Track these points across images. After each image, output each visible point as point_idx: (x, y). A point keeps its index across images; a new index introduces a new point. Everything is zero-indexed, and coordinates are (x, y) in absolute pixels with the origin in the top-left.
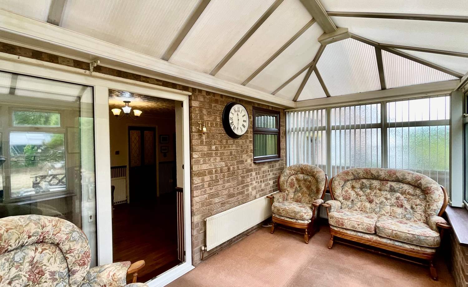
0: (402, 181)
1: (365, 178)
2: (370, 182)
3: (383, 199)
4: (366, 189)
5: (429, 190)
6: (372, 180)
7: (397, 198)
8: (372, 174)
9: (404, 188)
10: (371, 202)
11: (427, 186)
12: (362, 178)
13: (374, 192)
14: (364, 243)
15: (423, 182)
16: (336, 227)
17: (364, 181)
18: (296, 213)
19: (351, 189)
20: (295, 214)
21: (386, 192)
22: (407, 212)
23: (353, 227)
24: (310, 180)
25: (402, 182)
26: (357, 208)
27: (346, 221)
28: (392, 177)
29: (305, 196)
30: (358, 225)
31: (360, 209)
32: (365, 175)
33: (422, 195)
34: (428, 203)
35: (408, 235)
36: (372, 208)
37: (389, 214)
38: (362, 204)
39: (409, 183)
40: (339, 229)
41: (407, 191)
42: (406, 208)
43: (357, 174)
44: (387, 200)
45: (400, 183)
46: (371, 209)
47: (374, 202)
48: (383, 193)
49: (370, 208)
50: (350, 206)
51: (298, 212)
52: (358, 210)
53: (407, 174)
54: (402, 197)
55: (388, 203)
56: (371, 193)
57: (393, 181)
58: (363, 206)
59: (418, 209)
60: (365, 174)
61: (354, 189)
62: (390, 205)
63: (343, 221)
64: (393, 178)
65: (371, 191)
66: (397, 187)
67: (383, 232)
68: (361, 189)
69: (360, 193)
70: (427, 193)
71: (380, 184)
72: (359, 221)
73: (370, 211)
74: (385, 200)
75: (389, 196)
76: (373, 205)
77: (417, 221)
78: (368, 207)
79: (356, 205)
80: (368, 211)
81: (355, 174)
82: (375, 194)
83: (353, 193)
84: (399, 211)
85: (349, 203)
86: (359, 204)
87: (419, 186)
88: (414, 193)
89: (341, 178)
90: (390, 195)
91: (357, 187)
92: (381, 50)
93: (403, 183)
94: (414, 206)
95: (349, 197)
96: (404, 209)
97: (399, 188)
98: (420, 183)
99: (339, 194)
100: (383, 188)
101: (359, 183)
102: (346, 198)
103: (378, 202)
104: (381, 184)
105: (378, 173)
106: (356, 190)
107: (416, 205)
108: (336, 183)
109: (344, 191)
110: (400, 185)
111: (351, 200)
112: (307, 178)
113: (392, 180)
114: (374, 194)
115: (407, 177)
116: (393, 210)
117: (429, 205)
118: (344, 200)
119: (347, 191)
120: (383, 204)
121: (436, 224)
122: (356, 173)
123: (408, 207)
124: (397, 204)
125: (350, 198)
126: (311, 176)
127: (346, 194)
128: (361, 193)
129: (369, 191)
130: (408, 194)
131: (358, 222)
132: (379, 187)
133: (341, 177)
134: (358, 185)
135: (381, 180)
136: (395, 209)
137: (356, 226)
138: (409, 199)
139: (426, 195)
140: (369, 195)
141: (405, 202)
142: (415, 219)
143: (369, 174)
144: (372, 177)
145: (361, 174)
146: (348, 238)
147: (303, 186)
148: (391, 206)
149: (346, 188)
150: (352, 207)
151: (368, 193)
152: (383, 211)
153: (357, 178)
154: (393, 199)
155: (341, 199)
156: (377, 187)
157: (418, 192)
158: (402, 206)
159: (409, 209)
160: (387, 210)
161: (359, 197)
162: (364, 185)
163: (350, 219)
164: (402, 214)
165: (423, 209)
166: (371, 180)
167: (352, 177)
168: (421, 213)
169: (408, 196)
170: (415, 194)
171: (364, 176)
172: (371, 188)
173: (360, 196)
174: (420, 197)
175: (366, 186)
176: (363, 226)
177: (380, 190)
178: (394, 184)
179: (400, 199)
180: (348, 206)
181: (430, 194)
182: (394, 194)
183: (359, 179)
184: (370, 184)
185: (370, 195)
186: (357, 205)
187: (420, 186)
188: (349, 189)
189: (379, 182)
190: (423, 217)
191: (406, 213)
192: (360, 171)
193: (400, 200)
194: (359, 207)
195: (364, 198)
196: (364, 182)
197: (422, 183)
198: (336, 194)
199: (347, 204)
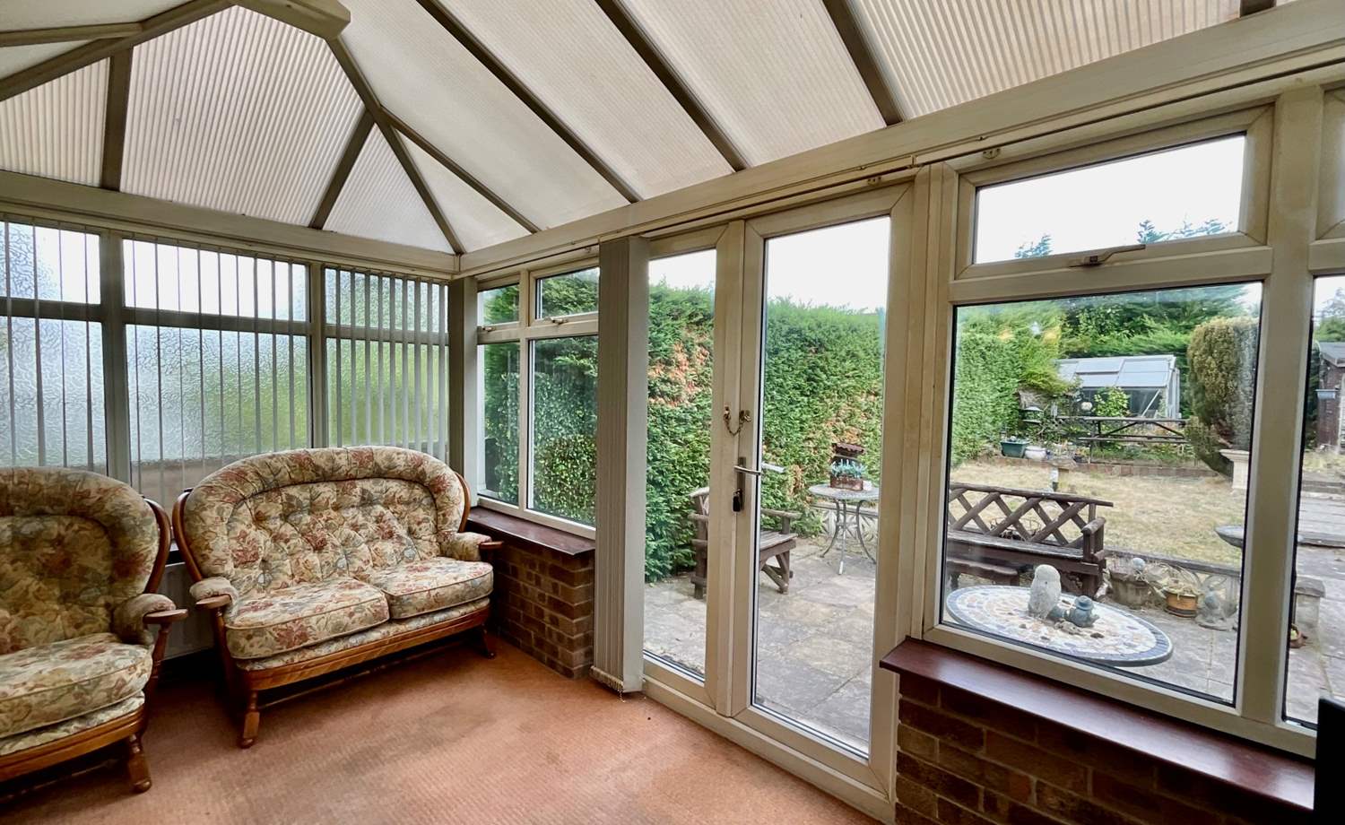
0: (386, 473)
1: (294, 483)
2: (310, 491)
3: (347, 531)
4: (298, 516)
5: (443, 482)
6: (315, 486)
7: (379, 519)
8: (317, 468)
9: (391, 490)
10: (319, 547)
11: (435, 476)
12: (286, 483)
13: (325, 517)
14: (369, 659)
15: (428, 468)
16: (274, 657)
17: (293, 491)
18: (80, 690)
19: (254, 527)
20: (77, 696)
21: (351, 509)
22: (404, 545)
23: (338, 627)
24: (59, 535)
25: (386, 476)
26: (286, 579)
27: (313, 620)
28: (366, 468)
29: (43, 613)
30: (351, 615)
31: (297, 578)
32: (296, 474)
33: (426, 497)
34: (443, 512)
35: (457, 586)
36: (328, 563)
37: (371, 563)
38: (298, 561)
39: (399, 478)
40: (287, 658)
41: (397, 496)
42: (399, 537)
43: (272, 473)
44: (357, 531)
45: (382, 481)
46: (326, 568)
47: (329, 545)
48: (345, 515)
49: (322, 567)
50: (261, 580)
51: (96, 681)
52: (289, 582)
53: (395, 455)
54: (388, 514)
55: (361, 537)
56: (315, 524)
57: (365, 478)
58: (301, 565)
59: (423, 530)
60: (297, 471)
61: (265, 524)
62: (366, 539)
63: (302, 626)
64: (368, 471)
65: (313, 516)
66: (376, 492)
67: (410, 604)
68: (285, 517)
69: (283, 530)
70: (439, 491)
71: (337, 491)
72: (347, 603)
73: (325, 573)
74: (353, 533)
75: (361, 519)
76: (329, 554)
77: (426, 556)
78: (316, 565)
79: (281, 571)
80: (319, 575)
81: (265, 475)
82: (326, 521)
83: (262, 537)
84: (388, 547)
85: (256, 572)
86: (288, 566)
87: (419, 478)
88: (410, 497)
89: (224, 498)
90: (364, 515)
91: (273, 516)
92: (372, 126)
93: (385, 478)
94: (415, 527)
95: (253, 553)
96: (395, 540)
97: (381, 492)
98: (423, 472)
99: (224, 551)
100: (347, 500)
101: (280, 501)
102: (243, 561)
103: (338, 543)
104: (341, 491)
105: (333, 462)
106: (272, 527)
107: (419, 523)
108: (210, 515)
109: (235, 538)
110: (382, 485)
111: (260, 560)
112: (41, 526)
113: (363, 475)
114: (323, 522)
115: (398, 462)
116: (376, 549)
117: (444, 515)
118: (239, 569)
119: (244, 535)
120: (351, 544)
121: (479, 548)
122: (268, 470)
123: (402, 531)
124: (382, 533)
125: (256, 556)
126: (62, 518)
127: (241, 545)
128: (288, 530)
129: (307, 518)
130: (399, 503)
131: (348, 607)
132: (335, 500)
133: (221, 491)
134: (273, 509)
135: (337, 481)
136: (379, 545)
137: (346, 620)
138: (401, 513)
139: (435, 496)
140: (311, 531)
141: (396, 522)
142: (423, 554)
143: (308, 470)
144: (318, 475)
145: (284, 475)
146: (323, 670)
147: (15, 570)
148: (367, 542)
149: (240, 527)
150: (270, 582)
151: (306, 525)
152: (356, 560)
153: (270, 488)
154: (370, 525)
155: (229, 567)
156: (331, 502)
157: (418, 492)
158: (391, 535)
159: (406, 537)
160: (365, 556)
161: (282, 544)
162: (294, 503)
163: (321, 609)
164: (396, 552)
165: (431, 529)
166: (311, 486)
167: (256, 486)
168: (428, 537)
169: (400, 508)
170: (412, 500)
171: (293, 476)
172: (313, 508)
173: (287, 541)
174: (423, 502)
175: (300, 504)
176: (361, 612)
177: (337, 508)
178: (368, 485)
179: (384, 518)
180: (256, 581)
181: (444, 490)
182: (371, 511)
183: (278, 488)
184: (312, 499)
185: (313, 528)
186: (285, 569)
187: (421, 477)
188: (249, 526)
189: (335, 486)
190: (434, 544)
191: (404, 547)
192: (279, 465)
193: (384, 522)
194: (290, 573)
195: (298, 542)
196: (292, 496)
197: (426, 470)
198: (210, 555)
199: (249, 578)
